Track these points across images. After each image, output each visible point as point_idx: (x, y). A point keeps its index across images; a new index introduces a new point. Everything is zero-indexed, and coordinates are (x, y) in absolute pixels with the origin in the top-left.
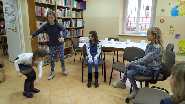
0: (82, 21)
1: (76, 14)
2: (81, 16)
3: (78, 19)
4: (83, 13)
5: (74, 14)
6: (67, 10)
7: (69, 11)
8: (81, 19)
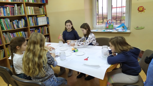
0: (45, 18)
1: (35, 10)
2: (44, 12)
3: (38, 16)
4: (45, 8)
5: (30, 11)
6: (16, 6)
7: (21, 8)
8: (44, 16)
